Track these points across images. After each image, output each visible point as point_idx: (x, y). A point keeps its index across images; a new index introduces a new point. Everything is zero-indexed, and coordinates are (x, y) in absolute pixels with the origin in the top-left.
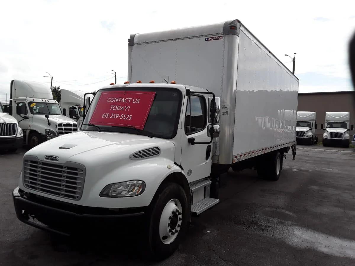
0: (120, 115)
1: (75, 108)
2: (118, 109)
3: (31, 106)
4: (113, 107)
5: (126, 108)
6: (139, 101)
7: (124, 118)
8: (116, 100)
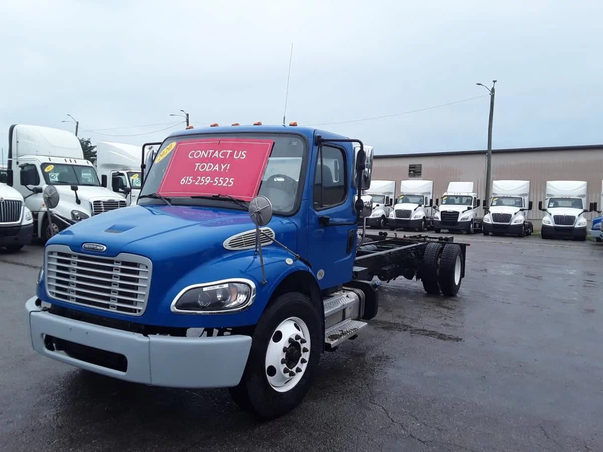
0: (213, 179)
1: (122, 174)
2: (209, 169)
3: (46, 170)
4: (199, 165)
5: (223, 167)
6: (245, 155)
7: (220, 183)
8: (203, 154)
